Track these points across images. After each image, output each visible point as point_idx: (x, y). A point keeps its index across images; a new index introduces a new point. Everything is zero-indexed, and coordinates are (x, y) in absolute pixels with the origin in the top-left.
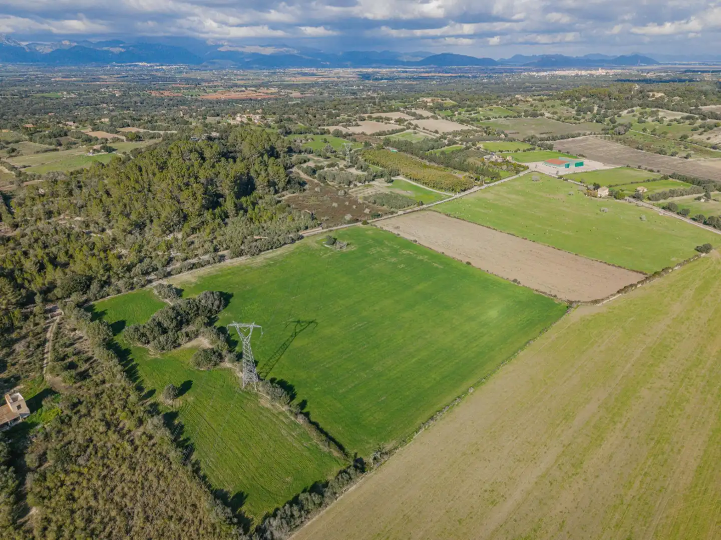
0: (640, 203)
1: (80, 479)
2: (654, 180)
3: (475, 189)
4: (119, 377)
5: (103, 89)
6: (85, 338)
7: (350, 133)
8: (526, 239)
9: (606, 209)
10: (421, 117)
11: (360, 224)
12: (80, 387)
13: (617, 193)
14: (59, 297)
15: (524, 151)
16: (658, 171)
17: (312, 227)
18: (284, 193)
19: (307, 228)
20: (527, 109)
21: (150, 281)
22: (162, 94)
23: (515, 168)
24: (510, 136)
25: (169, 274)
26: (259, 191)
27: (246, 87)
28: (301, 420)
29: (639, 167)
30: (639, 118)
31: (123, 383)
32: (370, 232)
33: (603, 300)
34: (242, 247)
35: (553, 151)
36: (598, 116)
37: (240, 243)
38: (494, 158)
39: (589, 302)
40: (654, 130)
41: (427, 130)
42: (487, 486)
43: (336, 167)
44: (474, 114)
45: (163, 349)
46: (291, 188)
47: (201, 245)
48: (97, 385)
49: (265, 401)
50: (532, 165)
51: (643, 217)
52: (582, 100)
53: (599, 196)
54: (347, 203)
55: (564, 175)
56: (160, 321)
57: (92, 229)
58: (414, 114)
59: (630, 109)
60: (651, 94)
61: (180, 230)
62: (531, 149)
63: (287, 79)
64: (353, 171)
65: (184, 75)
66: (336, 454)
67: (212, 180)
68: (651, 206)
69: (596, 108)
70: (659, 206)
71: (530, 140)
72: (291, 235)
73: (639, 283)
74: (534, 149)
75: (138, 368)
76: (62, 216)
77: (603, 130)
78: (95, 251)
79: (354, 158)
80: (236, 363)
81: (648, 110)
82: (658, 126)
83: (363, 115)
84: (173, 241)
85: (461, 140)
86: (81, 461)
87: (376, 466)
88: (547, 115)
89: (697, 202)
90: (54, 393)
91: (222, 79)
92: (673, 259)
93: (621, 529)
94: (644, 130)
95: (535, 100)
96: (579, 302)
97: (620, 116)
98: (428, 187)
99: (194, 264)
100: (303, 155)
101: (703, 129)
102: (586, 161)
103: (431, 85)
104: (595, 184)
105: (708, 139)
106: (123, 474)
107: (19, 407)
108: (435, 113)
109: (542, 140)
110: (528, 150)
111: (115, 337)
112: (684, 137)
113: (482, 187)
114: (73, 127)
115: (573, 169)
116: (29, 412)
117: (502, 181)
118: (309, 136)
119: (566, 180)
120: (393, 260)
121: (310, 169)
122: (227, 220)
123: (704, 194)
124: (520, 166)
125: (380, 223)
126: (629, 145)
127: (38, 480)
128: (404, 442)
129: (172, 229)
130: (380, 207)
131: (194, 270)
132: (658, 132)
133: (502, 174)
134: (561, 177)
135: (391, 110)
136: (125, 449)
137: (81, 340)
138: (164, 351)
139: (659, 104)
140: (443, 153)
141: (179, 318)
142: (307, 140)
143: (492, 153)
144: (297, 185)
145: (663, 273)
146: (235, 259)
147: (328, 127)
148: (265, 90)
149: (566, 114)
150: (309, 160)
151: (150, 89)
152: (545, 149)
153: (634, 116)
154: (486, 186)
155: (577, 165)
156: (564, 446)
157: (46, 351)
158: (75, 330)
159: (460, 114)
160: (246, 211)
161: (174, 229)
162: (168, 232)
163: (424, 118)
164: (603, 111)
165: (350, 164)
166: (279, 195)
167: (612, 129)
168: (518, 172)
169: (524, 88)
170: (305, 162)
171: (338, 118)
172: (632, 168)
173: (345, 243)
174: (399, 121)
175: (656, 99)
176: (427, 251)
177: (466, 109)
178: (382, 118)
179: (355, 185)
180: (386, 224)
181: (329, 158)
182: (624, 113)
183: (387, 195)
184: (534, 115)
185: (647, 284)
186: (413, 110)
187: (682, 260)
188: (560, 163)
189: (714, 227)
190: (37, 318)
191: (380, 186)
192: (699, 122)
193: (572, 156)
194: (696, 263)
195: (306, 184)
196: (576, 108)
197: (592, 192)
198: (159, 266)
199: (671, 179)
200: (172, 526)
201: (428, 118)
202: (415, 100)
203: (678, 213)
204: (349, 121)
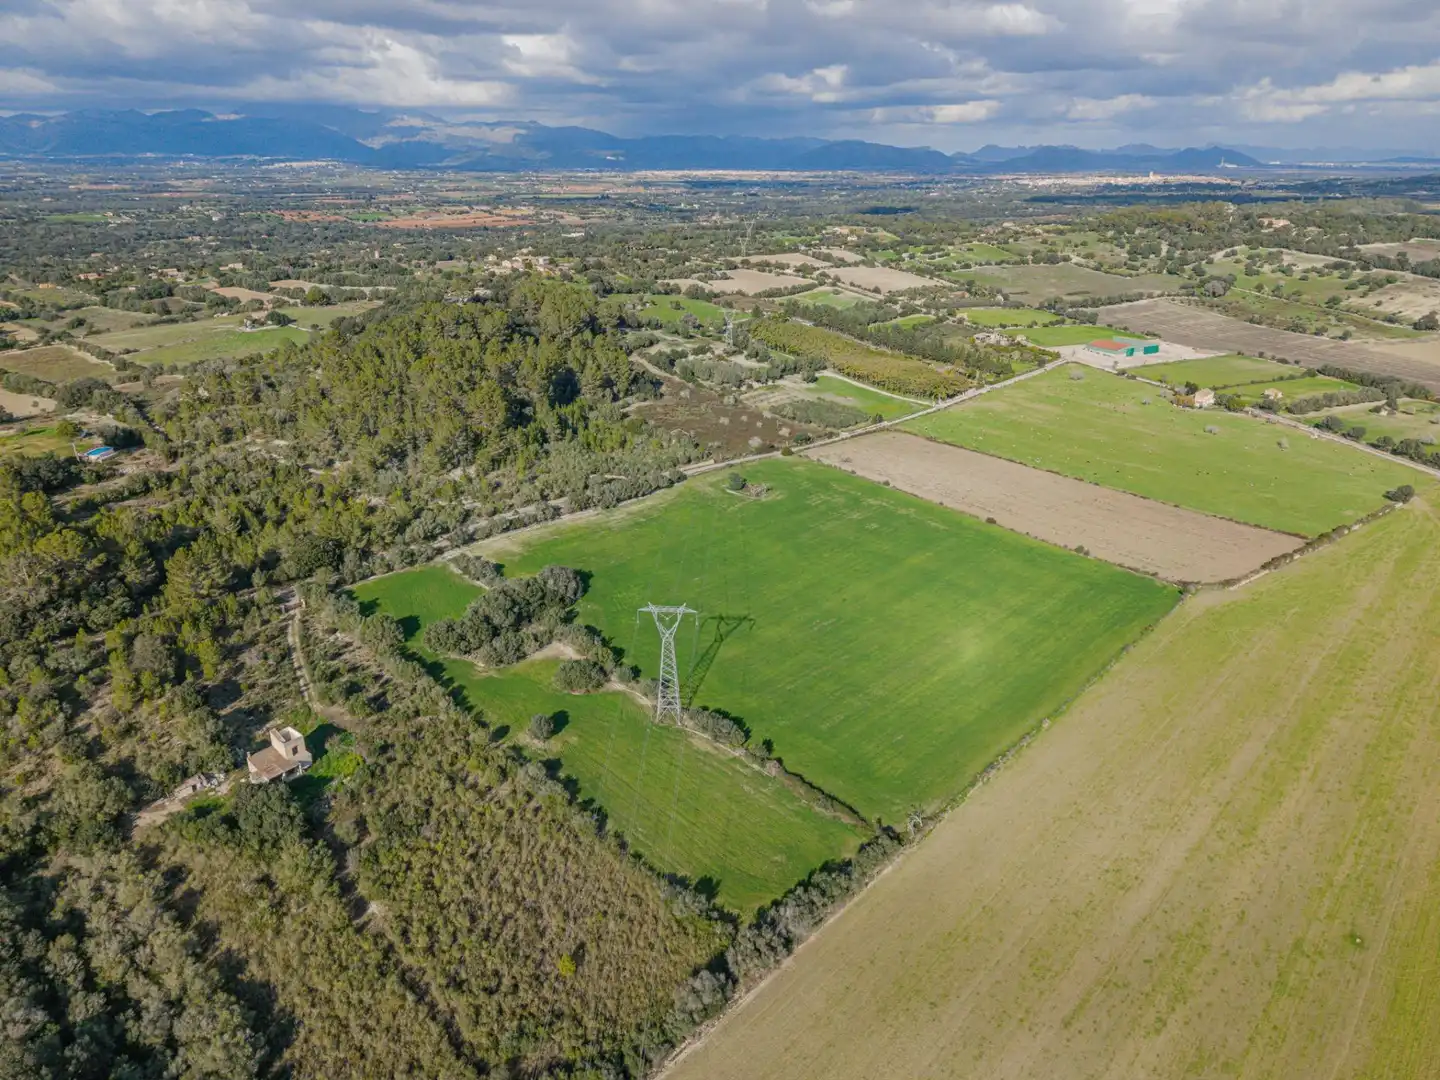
0: (1272, 417)
1: (436, 860)
2: (1292, 377)
3: (971, 393)
4: (443, 704)
5: (184, 208)
6: (355, 644)
7: (716, 291)
8: (1081, 480)
9: (1216, 429)
10: (841, 263)
11: (778, 454)
12: (378, 722)
13: (1230, 399)
14: (293, 574)
15: (1045, 326)
16: (1297, 362)
17: (699, 459)
18: (629, 399)
19: (689, 461)
20: (1037, 248)
21: (440, 551)
22: (305, 217)
23: (1035, 355)
24: (1012, 298)
25: (470, 539)
26: (586, 397)
27: (469, 204)
28: (772, 769)
29: (1261, 355)
30: (1247, 267)
31: (453, 715)
32: (800, 468)
33: (1239, 580)
34: (588, 492)
35: (1098, 325)
36: (1170, 262)
37: (581, 485)
38: (993, 338)
39: (1215, 584)
40: (1278, 288)
41: (859, 286)
42: (1107, 864)
43: (709, 354)
44: (940, 256)
45: (501, 662)
46: (639, 390)
47: (514, 489)
48: (408, 718)
49: (702, 741)
50: (1065, 351)
51: (1285, 442)
52: (1137, 232)
53: (1198, 405)
54: (744, 418)
55: (1130, 368)
56: (487, 613)
57: (310, 460)
58: (827, 258)
59: (1229, 250)
60: (1266, 221)
61: (471, 463)
62: (1058, 322)
63: (545, 188)
64: (741, 360)
65: (337, 181)
66: (846, 819)
67: (508, 374)
68: (1294, 423)
69: (1165, 248)
70: (1307, 422)
71: (1051, 306)
72: (667, 474)
73: (1295, 552)
74: (1063, 322)
75: (465, 692)
76: (248, 438)
77: (1183, 287)
78: (326, 499)
79: (741, 338)
80: (633, 683)
81: (1262, 251)
82: (1283, 280)
83: (733, 259)
84: (464, 482)
85: (925, 305)
86: (427, 832)
87: (919, 836)
88: (1075, 259)
89: (1374, 416)
90: (338, 730)
91: (415, 189)
92: (1349, 513)
93: (1337, 921)
94: (1259, 288)
95: (1048, 232)
96: (1198, 583)
97: (1210, 262)
98: (883, 389)
99: (511, 522)
100: (646, 333)
101: (1367, 287)
102: (1163, 345)
103: (831, 202)
104: (1188, 385)
105: (1379, 304)
106: (503, 852)
107: (295, 751)
108: (865, 256)
109: (1073, 305)
110: (1052, 323)
111: (409, 644)
112: (1333, 302)
113: (983, 391)
114: (179, 280)
115: (1140, 358)
116: (310, 760)
117: (1017, 379)
118: (648, 296)
119: (1134, 377)
120: (856, 516)
121: (664, 358)
122: (546, 446)
123: (1385, 401)
124: (1044, 353)
125: (816, 452)
126: (1236, 316)
127: (367, 860)
128: (953, 802)
129: (455, 461)
130: (804, 426)
131: (512, 533)
132: (1285, 292)
133: (1014, 366)
134: (1122, 373)
135: (784, 250)
136: (493, 816)
137: (351, 648)
138: (502, 666)
139: (1282, 241)
140: (896, 328)
141: (516, 610)
142: (644, 304)
143: (989, 329)
144: (649, 386)
145: (1334, 536)
146: (579, 514)
147: (677, 281)
148: (508, 210)
149: (1110, 260)
150: (658, 341)
151: (279, 206)
152: (1082, 322)
153: (1237, 262)
154: (988, 388)
155: (1147, 350)
156: (1220, 805)
157: (296, 665)
158: (334, 631)
159: (912, 257)
160: (575, 432)
161: (459, 461)
162: (449, 466)
163: (849, 265)
164: (1177, 254)
165: (734, 348)
166: (621, 402)
167: (1199, 287)
168: (1041, 364)
169: (1012, 210)
170: (651, 344)
171: (687, 264)
172: (1249, 358)
173: (765, 486)
174: (803, 270)
175: (1276, 230)
176: (910, 500)
177: (923, 247)
178: (768, 264)
179: (750, 387)
180: (827, 455)
181: (691, 337)
182: (1218, 256)
183: (812, 403)
184: (1052, 260)
185: (1310, 554)
186: (824, 250)
187: (1363, 515)
188: (1116, 348)
189: (1412, 458)
190: (264, 611)
191: (794, 388)
192: (1358, 273)
193: (1132, 335)
194: (1388, 518)
195: (662, 384)
196: (1127, 247)
197: (1184, 398)
198: (451, 524)
199: (1320, 376)
200: (612, 925)
201: (856, 264)
202: (818, 229)
203: (1344, 435)
204: (708, 269)
